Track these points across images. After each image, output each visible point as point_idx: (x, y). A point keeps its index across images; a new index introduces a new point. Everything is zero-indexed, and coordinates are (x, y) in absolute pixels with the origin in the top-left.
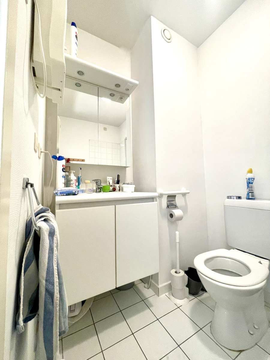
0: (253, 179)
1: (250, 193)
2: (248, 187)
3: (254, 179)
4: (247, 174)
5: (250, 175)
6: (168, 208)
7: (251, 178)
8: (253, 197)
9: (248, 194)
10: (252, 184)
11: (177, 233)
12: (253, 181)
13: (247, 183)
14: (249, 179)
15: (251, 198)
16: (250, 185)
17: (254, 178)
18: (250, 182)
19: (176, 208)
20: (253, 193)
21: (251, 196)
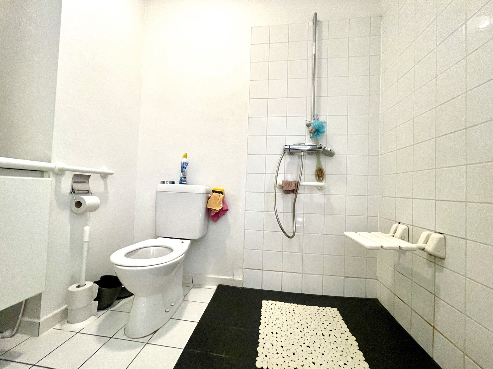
0: (186, 164)
1: (183, 177)
2: (182, 171)
3: (188, 164)
4: (183, 158)
5: (185, 160)
6: (74, 192)
7: (186, 163)
8: (185, 182)
9: (181, 179)
10: (186, 168)
11: (87, 229)
12: (186, 165)
13: (182, 167)
14: (183, 163)
15: (183, 182)
16: (183, 169)
17: (187, 162)
18: (184, 166)
19: (88, 194)
20: (185, 177)
21: (183, 181)
